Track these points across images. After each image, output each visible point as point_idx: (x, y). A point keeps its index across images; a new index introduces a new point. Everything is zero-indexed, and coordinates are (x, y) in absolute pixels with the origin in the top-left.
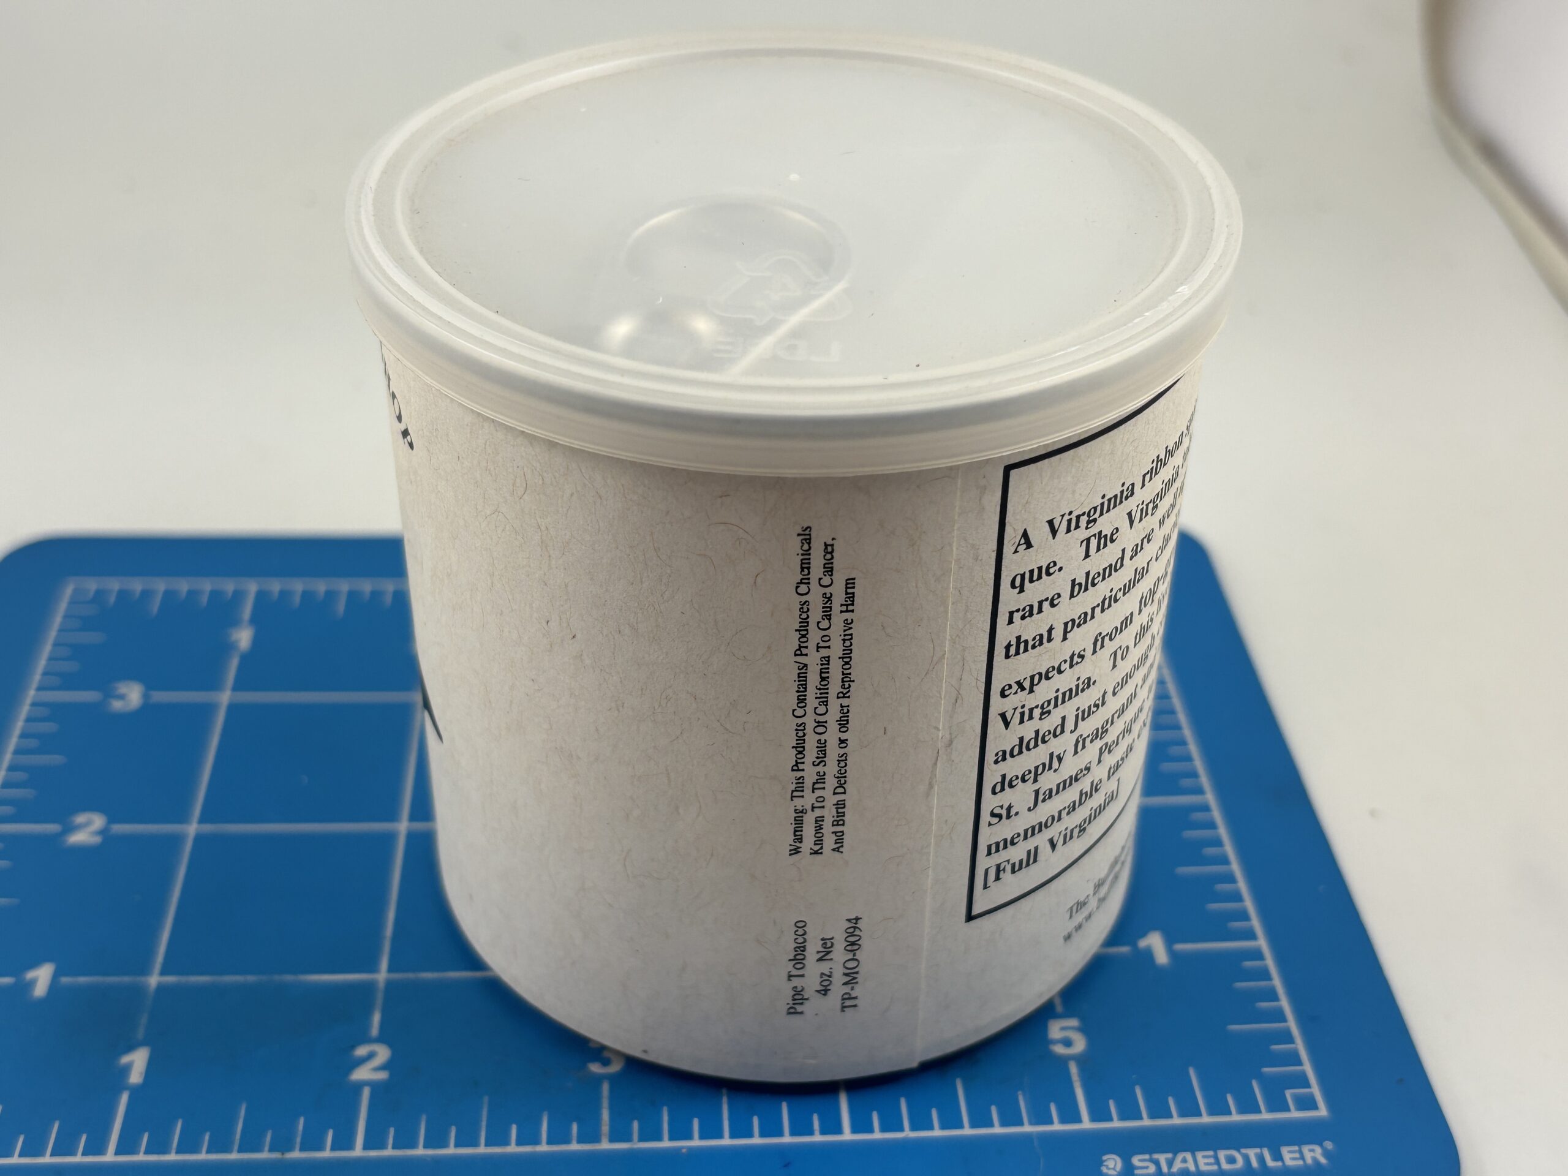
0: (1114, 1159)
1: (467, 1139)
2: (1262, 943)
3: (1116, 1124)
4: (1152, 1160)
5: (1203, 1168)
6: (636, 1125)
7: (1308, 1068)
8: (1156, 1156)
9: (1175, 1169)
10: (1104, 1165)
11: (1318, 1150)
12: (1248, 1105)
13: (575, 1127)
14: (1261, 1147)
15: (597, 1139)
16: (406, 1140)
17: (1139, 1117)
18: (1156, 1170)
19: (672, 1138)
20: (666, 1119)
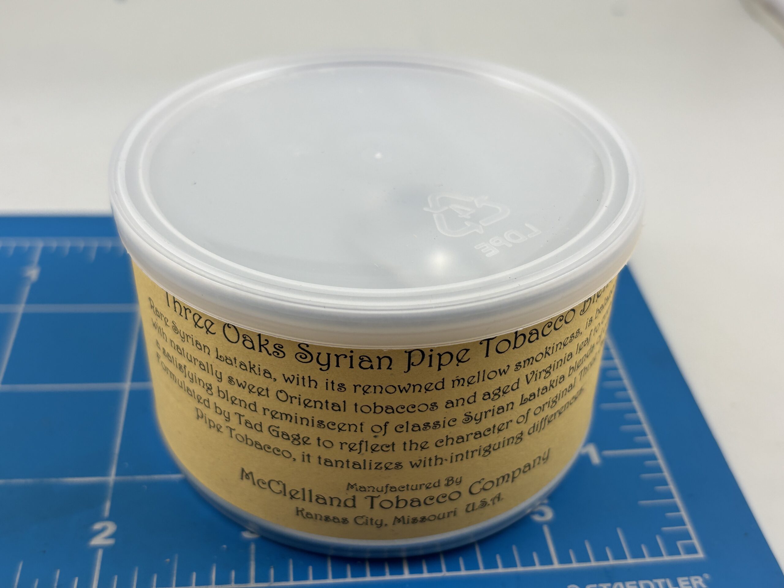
0: (574, 587)
2: (655, 450)
3: (575, 565)
6: (272, 572)
7: (689, 527)
8: (601, 585)
11: (700, 579)
12: (656, 552)
13: (233, 574)
14: (665, 578)
15: (247, 581)
16: (124, 584)
17: (589, 560)
19: (295, 579)
20: (291, 567)
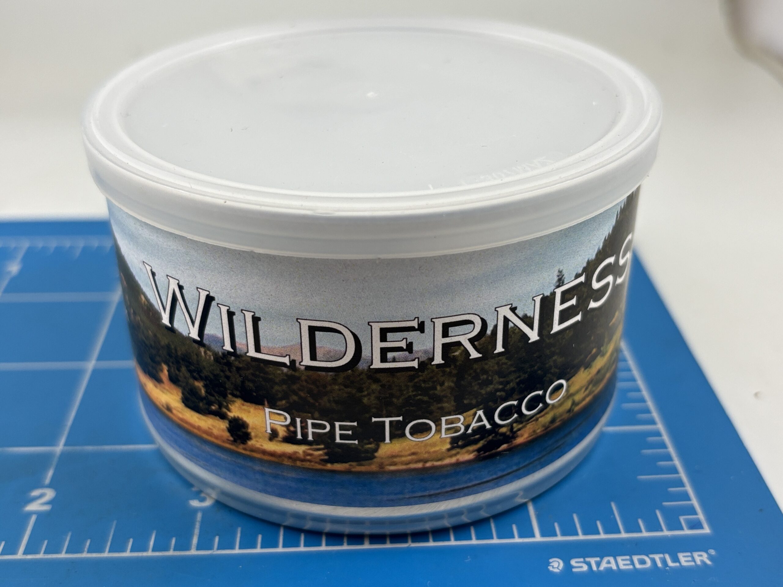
0: (558, 561)
1: (97, 548)
2: (660, 426)
3: (560, 538)
4: (585, 562)
5: (622, 567)
6: (217, 539)
7: (695, 502)
8: (588, 559)
9: (602, 568)
10: (551, 566)
11: (705, 555)
12: (654, 526)
13: (173, 541)
14: (663, 554)
15: (188, 548)
16: (54, 548)
17: (577, 534)
18: (588, 568)
19: (240, 548)
20: (239, 535)
